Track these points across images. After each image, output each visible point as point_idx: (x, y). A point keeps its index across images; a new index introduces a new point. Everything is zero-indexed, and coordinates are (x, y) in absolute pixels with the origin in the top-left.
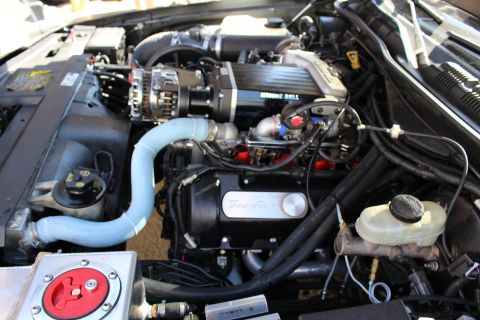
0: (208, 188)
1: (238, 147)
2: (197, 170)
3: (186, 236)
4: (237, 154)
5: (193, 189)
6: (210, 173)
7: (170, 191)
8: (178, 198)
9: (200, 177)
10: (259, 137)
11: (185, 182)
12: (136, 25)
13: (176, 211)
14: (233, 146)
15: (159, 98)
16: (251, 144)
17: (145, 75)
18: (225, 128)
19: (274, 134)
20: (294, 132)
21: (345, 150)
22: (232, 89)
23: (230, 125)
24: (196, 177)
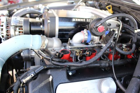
0: (43, 84)
1: (63, 51)
2: (34, 70)
4: (63, 55)
10: (75, 45)
11: (24, 81)
12: (13, 10)
14: (59, 51)
15: (15, 31)
16: (71, 48)
17: (7, 20)
18: (53, 40)
19: (83, 42)
20: (95, 39)
21: (124, 47)
22: (55, 17)
23: (56, 39)
24: (33, 75)
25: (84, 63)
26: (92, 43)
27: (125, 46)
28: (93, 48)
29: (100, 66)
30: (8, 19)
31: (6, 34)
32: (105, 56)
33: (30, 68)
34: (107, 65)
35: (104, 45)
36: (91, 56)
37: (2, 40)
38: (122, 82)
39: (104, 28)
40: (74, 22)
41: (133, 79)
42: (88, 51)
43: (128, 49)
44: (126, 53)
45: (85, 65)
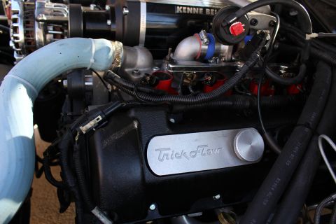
0: (122, 133)
1: (155, 74)
2: (101, 110)
3: (96, 212)
4: (158, 81)
5: (97, 137)
6: (123, 111)
7: (63, 145)
8: (76, 156)
9: (107, 119)
11: (84, 129)
13: (75, 175)
15: (46, 32)
16: (173, 69)
17: (26, 6)
18: (136, 51)
19: (198, 57)
20: (223, 53)
21: (283, 71)
22: (140, 2)
23: (141, 49)
24: (101, 119)
25: (203, 97)
26: (216, 60)
27: (285, 70)
28: (219, 69)
29: (233, 104)
30: (28, 5)
31: (25, 40)
32: (243, 86)
33: (87, 109)
34: (248, 104)
35: (240, 65)
36: (214, 85)
37: (15, 52)
38: (276, 137)
39: (244, 27)
40: (179, 13)
41: (297, 129)
42: (209, 75)
43: (291, 74)
44: (286, 81)
45: (203, 101)
